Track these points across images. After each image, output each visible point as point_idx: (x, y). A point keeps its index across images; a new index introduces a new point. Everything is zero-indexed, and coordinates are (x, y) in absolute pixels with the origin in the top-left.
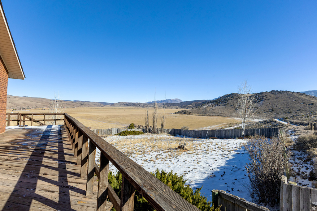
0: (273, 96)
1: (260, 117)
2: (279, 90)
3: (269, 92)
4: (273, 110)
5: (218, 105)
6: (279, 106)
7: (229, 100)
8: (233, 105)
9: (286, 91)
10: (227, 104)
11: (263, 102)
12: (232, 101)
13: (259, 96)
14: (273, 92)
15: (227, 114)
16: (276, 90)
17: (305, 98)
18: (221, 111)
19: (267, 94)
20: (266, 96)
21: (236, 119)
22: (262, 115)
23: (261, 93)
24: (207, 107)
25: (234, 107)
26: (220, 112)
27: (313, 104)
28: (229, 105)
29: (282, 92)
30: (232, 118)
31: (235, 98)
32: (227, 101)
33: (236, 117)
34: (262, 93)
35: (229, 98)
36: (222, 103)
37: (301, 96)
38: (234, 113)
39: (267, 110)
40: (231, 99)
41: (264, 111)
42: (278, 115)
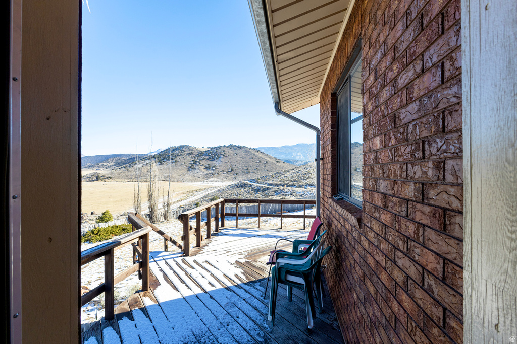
0: (231, 152)
1: (219, 180)
2: (237, 145)
3: (228, 147)
4: (232, 170)
5: (161, 164)
6: (238, 165)
7: (178, 155)
8: (185, 163)
9: (244, 146)
10: (176, 161)
11: (221, 159)
12: (182, 156)
13: (216, 152)
14: (231, 146)
15: (177, 177)
16: (234, 145)
17: (260, 155)
18: (166, 173)
19: (225, 149)
20: (224, 151)
21: (190, 183)
22: (221, 177)
23: (218, 147)
24: (143, 166)
25: (186, 166)
26: (165, 175)
27: (267, 162)
28: (178, 163)
29: (240, 147)
30: (185, 183)
31: (186, 152)
32: (176, 157)
33: (190, 181)
34: (220, 147)
35: (177, 152)
36: (168, 160)
37: (256, 153)
38: (186, 175)
39: (226, 170)
40: (181, 155)
41: (223, 171)
42: (237, 176)
